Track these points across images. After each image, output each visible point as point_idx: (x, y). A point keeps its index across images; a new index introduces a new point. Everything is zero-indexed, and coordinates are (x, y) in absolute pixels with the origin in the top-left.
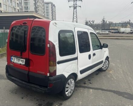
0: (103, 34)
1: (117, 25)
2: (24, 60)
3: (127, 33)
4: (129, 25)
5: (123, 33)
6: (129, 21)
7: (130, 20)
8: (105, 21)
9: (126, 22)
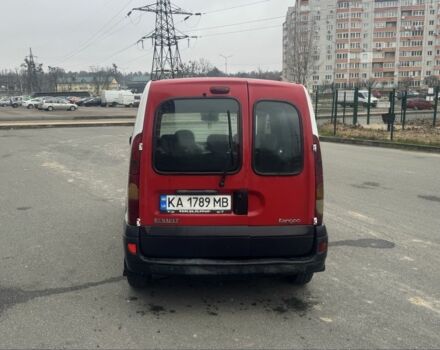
0: (54, 109)
1: (79, 79)
2: (229, 198)
3: (127, 106)
4: (114, 81)
5: (114, 104)
6: (112, 67)
7: (114, 65)
8: (37, 66)
9: (106, 70)
